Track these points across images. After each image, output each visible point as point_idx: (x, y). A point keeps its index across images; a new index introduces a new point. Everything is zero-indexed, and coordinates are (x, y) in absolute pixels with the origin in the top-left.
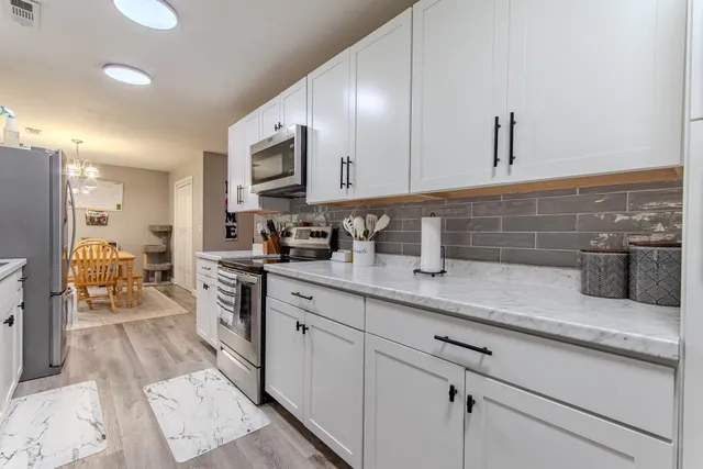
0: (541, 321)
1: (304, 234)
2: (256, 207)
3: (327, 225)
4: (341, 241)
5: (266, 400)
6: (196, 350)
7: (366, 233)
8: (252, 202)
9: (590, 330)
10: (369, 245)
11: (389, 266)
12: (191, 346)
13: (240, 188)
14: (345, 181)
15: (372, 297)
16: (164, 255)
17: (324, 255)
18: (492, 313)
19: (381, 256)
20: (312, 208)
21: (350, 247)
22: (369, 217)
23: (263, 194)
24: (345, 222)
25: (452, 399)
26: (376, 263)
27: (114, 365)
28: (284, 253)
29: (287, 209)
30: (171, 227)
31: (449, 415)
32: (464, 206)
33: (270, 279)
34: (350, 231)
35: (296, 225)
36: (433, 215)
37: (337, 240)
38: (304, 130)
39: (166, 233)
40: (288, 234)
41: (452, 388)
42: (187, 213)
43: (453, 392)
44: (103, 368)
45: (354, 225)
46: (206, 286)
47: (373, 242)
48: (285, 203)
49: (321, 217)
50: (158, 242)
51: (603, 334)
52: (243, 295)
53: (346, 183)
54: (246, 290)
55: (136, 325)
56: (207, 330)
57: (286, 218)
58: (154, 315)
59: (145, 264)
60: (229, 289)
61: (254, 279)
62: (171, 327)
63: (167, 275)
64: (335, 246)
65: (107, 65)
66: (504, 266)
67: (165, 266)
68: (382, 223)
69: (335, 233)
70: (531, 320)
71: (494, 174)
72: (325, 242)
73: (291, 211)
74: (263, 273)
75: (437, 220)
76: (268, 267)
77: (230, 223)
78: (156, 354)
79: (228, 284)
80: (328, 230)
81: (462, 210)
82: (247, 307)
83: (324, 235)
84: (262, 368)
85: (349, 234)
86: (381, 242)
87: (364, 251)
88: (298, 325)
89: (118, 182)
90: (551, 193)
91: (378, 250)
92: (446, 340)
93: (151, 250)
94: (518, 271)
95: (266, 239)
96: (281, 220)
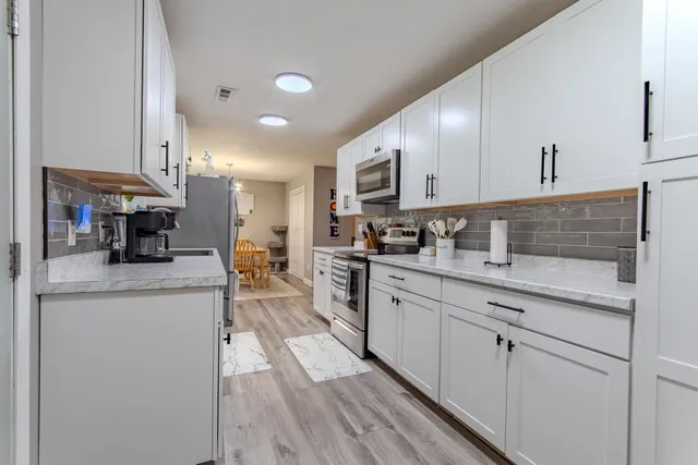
0: (554, 289)
1: (397, 233)
2: (360, 212)
3: (416, 226)
4: (428, 239)
5: (369, 356)
6: (314, 321)
7: (447, 233)
8: (356, 208)
9: (583, 294)
10: (450, 242)
11: (466, 260)
12: (309, 317)
13: (346, 197)
14: (430, 193)
15: (447, 277)
16: (281, 251)
17: (413, 250)
18: (525, 285)
19: (459, 251)
20: (403, 213)
21: (434, 244)
22: (450, 220)
23: (365, 202)
24: (430, 224)
25: (499, 344)
26: (455, 257)
27: (262, 324)
28: (381, 248)
29: (383, 213)
30: (287, 227)
31: (497, 356)
32: (529, 211)
33: (372, 266)
34: (434, 231)
35: (390, 226)
36: (500, 218)
37: (423, 238)
38: (398, 152)
39: (282, 232)
40: (384, 234)
41: (499, 336)
42: (300, 215)
43: (499, 340)
44: (256, 325)
45: (438, 226)
46: (322, 273)
47: (453, 240)
48: (382, 208)
49: (411, 220)
50: (277, 239)
51: (589, 296)
52: (352, 278)
53: (431, 194)
54: (354, 274)
55: (270, 300)
56: (323, 305)
57: (382, 221)
58: (279, 295)
59: (268, 256)
60: (342, 273)
61: (361, 266)
62: (292, 304)
63: (284, 265)
64: (422, 243)
65: (262, 116)
66: (560, 259)
67: (282, 259)
68: (461, 224)
69: (423, 233)
70: (548, 289)
71: (542, 189)
72: (414, 240)
73: (387, 215)
74: (368, 262)
75: (504, 223)
76: (370, 258)
77: (334, 224)
78: (287, 320)
79: (341, 270)
80: (417, 230)
81: (528, 215)
82: (354, 287)
83: (413, 234)
84: (366, 332)
85: (433, 234)
86: (460, 241)
87: (445, 247)
88: (393, 299)
89: (251, 193)
90: (599, 201)
91: (457, 246)
92: (496, 304)
93: (273, 246)
94: (571, 263)
95: (366, 237)
96: (378, 222)
